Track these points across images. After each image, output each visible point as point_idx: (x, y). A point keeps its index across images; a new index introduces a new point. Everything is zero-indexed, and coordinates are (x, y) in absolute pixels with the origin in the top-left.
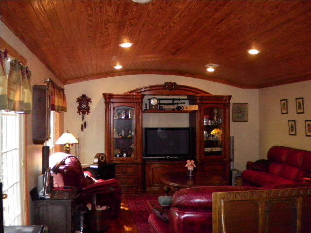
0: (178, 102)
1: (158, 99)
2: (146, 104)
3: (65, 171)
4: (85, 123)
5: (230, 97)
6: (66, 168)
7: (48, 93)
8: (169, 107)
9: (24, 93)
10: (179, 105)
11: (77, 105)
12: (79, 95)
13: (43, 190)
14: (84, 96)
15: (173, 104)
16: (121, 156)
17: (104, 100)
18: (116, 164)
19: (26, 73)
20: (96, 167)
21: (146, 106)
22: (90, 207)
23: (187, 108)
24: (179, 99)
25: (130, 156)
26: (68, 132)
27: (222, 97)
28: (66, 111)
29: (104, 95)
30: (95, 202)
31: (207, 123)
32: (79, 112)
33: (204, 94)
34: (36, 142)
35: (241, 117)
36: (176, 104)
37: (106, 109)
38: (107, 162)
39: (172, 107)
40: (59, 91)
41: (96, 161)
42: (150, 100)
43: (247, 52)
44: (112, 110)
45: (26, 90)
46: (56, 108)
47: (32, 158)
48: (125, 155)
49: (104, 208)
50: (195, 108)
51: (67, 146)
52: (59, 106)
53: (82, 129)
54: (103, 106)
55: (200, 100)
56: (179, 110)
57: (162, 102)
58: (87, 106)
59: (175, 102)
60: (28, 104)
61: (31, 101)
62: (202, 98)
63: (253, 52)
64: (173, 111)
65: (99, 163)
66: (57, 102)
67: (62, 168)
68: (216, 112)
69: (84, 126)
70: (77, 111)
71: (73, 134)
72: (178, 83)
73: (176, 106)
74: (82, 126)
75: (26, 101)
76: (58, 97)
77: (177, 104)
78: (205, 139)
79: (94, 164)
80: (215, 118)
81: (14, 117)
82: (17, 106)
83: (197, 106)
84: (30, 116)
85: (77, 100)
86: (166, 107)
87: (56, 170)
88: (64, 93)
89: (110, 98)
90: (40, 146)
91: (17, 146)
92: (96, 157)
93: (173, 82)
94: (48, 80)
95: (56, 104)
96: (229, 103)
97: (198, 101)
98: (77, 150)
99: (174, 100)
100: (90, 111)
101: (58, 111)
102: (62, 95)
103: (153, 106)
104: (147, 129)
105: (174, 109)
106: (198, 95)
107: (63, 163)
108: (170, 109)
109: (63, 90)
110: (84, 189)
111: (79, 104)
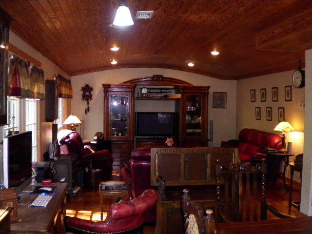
0: (165, 91)
1: (148, 89)
2: (138, 93)
3: (69, 143)
4: (88, 108)
5: (209, 87)
6: (70, 141)
7: (56, 85)
8: (157, 96)
9: (40, 87)
10: (166, 94)
11: (82, 93)
12: (83, 85)
13: (52, 154)
14: (87, 86)
15: (161, 92)
16: (117, 135)
17: (103, 89)
18: (112, 141)
19: (41, 73)
20: (95, 142)
21: (138, 94)
22: (87, 170)
23: (172, 96)
24: (166, 89)
25: (124, 135)
26: (73, 114)
27: (202, 87)
28: (72, 98)
29: (104, 85)
30: (91, 166)
31: (190, 109)
32: (83, 99)
33: (186, 85)
34: (48, 120)
35: (220, 104)
36: (163, 92)
37: (104, 97)
38: (105, 139)
39: (160, 95)
40: (66, 82)
41: (96, 138)
42: (141, 89)
43: (210, 53)
44: (110, 98)
45: (41, 85)
46: (63, 96)
47: (45, 133)
48: (120, 134)
49: (98, 170)
50: (179, 96)
51: (73, 126)
52: (65, 94)
53: (86, 113)
54: (103, 94)
55: (183, 89)
56: (166, 98)
57: (151, 91)
58: (90, 94)
59: (163, 91)
60: (42, 94)
61: (44, 92)
62: (184, 88)
63: (215, 53)
64: (161, 99)
65: (98, 140)
66: (64, 91)
67: (67, 140)
68: (198, 99)
69: (87, 111)
70: (82, 98)
71: (77, 116)
72: (165, 76)
73: (163, 94)
74: (86, 110)
75: (41, 92)
76: (64, 87)
77: (165, 92)
78: (187, 122)
79: (94, 140)
80: (197, 105)
81: (33, 102)
82: (36, 95)
83: (180, 95)
84: (44, 102)
85: (81, 89)
86: (155, 95)
87: (63, 142)
88: (70, 84)
89: (108, 88)
90: (51, 123)
91: (35, 122)
92: (96, 135)
93: (160, 74)
94: (57, 75)
95: (64, 93)
96: (208, 93)
97: (181, 91)
98: (82, 130)
99: (162, 89)
100: (92, 98)
101: (65, 98)
102: (69, 85)
103: (144, 94)
104: (139, 113)
105: (161, 97)
106: (181, 85)
107: (68, 137)
108: (158, 97)
109: (69, 81)
110: (83, 156)
111: (84, 92)
